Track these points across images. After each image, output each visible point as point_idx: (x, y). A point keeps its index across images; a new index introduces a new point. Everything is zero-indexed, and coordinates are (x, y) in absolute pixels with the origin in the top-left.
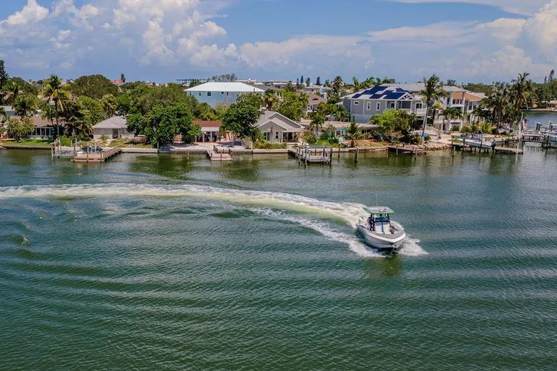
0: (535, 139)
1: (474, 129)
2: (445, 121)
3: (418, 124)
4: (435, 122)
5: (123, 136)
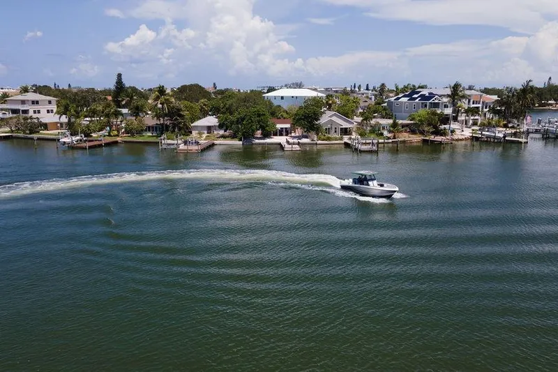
1: (489, 124)
2: (467, 118)
4: (459, 118)
5: (215, 132)
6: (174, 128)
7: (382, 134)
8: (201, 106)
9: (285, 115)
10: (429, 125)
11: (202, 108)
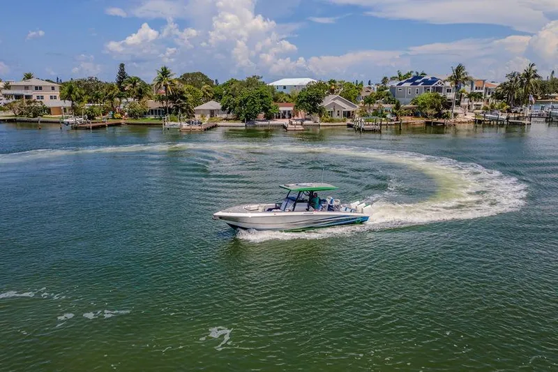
0: (540, 116)
1: (492, 107)
2: (470, 103)
3: (448, 105)
4: (462, 104)
5: (218, 116)
6: (177, 110)
7: (385, 117)
8: (203, 92)
9: (288, 99)
10: (432, 107)
11: (205, 93)
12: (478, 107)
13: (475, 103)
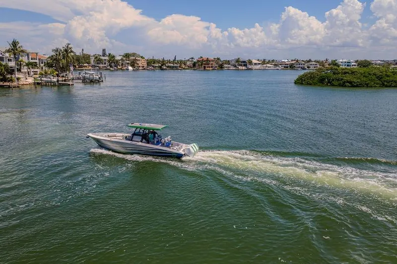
0: (79, 79)
1: (46, 73)
2: (29, 70)
3: (12, 72)
4: (22, 70)
12: (35, 73)
13: (32, 70)
